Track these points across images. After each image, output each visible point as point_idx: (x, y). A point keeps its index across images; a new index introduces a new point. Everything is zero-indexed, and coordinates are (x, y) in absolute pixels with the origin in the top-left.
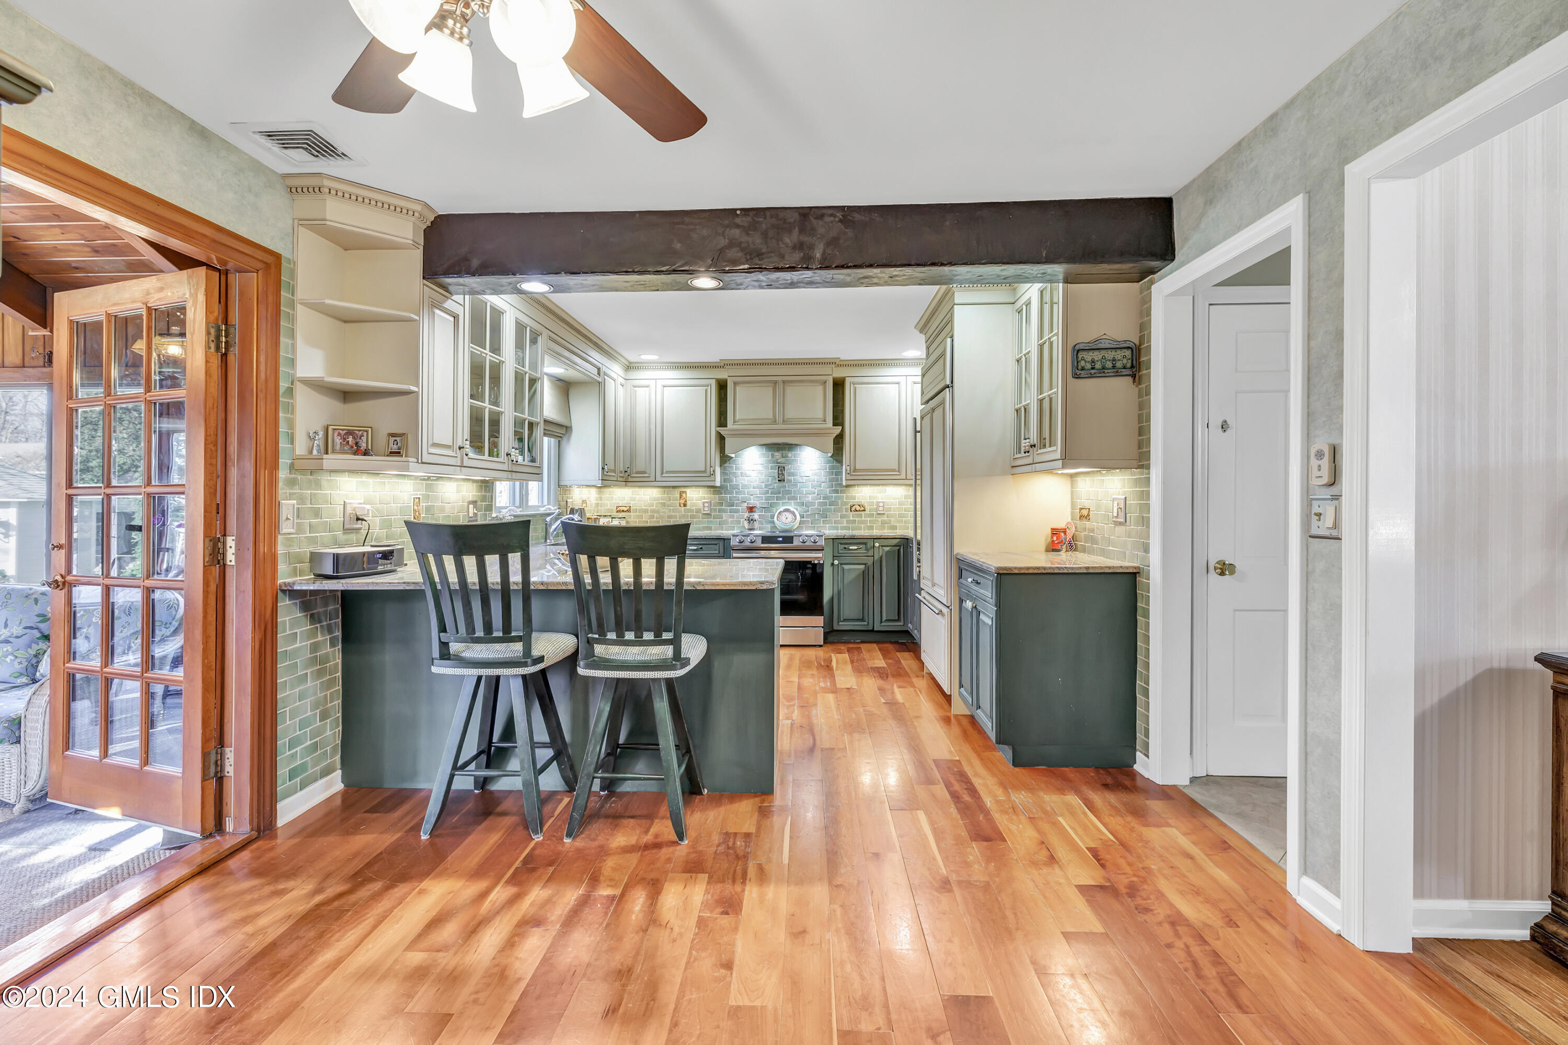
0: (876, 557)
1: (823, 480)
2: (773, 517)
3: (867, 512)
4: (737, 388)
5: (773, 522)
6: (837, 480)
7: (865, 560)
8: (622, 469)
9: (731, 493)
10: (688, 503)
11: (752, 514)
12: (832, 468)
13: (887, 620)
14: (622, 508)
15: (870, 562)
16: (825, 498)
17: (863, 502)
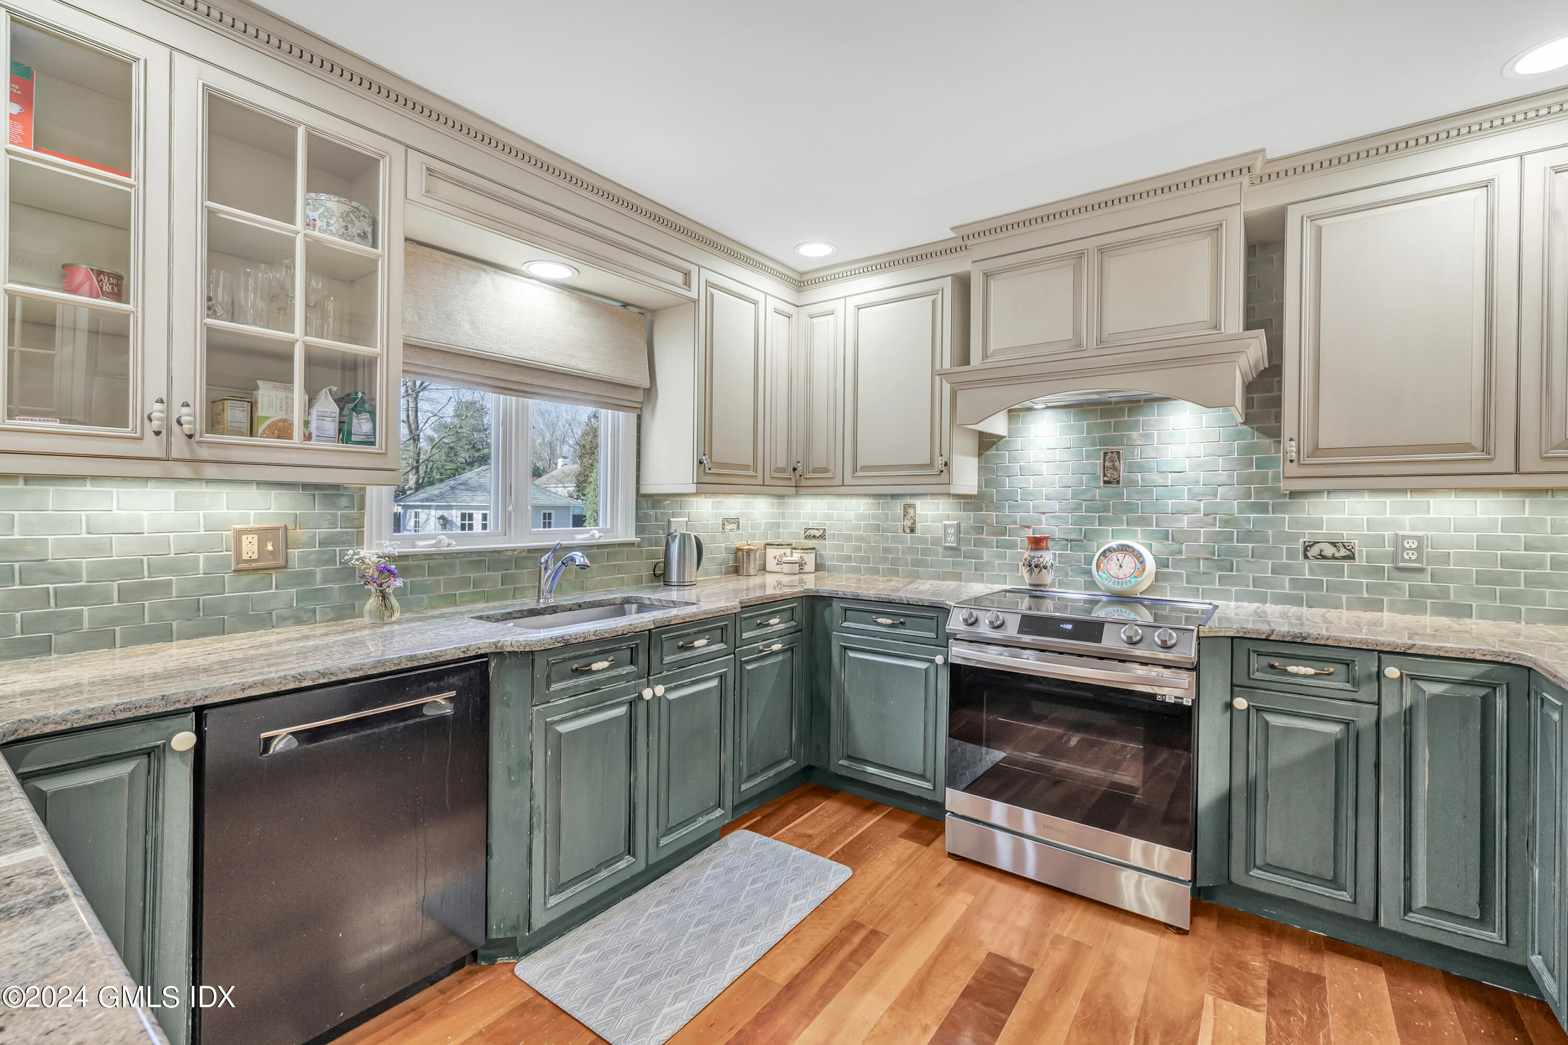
0: (1390, 708)
1: (1223, 477)
2: (1088, 561)
3: (1361, 561)
4: (992, 284)
5: (1089, 572)
6: (1264, 479)
7: (1346, 709)
8: (782, 463)
9: (999, 508)
10: (919, 526)
11: (1039, 553)
12: (1247, 450)
13: (1427, 910)
14: (812, 532)
15: (1365, 718)
16: (1226, 522)
17: (1346, 534)
